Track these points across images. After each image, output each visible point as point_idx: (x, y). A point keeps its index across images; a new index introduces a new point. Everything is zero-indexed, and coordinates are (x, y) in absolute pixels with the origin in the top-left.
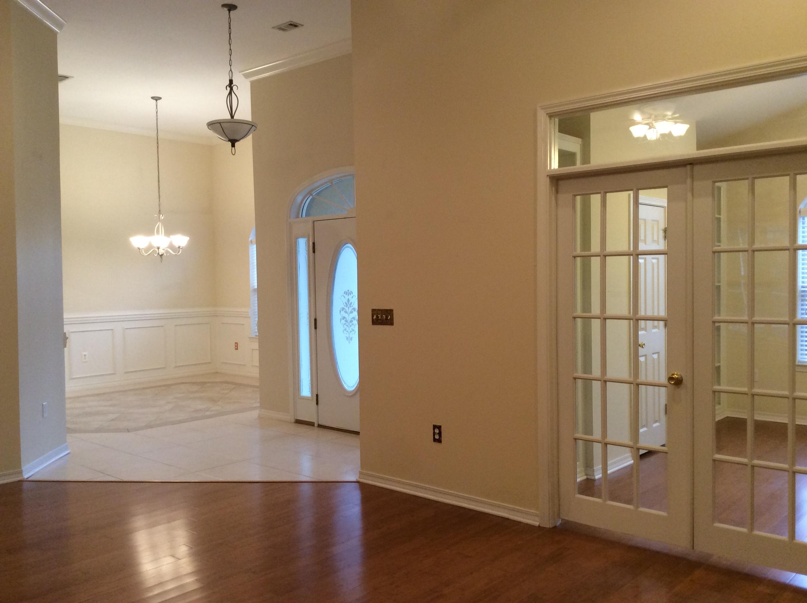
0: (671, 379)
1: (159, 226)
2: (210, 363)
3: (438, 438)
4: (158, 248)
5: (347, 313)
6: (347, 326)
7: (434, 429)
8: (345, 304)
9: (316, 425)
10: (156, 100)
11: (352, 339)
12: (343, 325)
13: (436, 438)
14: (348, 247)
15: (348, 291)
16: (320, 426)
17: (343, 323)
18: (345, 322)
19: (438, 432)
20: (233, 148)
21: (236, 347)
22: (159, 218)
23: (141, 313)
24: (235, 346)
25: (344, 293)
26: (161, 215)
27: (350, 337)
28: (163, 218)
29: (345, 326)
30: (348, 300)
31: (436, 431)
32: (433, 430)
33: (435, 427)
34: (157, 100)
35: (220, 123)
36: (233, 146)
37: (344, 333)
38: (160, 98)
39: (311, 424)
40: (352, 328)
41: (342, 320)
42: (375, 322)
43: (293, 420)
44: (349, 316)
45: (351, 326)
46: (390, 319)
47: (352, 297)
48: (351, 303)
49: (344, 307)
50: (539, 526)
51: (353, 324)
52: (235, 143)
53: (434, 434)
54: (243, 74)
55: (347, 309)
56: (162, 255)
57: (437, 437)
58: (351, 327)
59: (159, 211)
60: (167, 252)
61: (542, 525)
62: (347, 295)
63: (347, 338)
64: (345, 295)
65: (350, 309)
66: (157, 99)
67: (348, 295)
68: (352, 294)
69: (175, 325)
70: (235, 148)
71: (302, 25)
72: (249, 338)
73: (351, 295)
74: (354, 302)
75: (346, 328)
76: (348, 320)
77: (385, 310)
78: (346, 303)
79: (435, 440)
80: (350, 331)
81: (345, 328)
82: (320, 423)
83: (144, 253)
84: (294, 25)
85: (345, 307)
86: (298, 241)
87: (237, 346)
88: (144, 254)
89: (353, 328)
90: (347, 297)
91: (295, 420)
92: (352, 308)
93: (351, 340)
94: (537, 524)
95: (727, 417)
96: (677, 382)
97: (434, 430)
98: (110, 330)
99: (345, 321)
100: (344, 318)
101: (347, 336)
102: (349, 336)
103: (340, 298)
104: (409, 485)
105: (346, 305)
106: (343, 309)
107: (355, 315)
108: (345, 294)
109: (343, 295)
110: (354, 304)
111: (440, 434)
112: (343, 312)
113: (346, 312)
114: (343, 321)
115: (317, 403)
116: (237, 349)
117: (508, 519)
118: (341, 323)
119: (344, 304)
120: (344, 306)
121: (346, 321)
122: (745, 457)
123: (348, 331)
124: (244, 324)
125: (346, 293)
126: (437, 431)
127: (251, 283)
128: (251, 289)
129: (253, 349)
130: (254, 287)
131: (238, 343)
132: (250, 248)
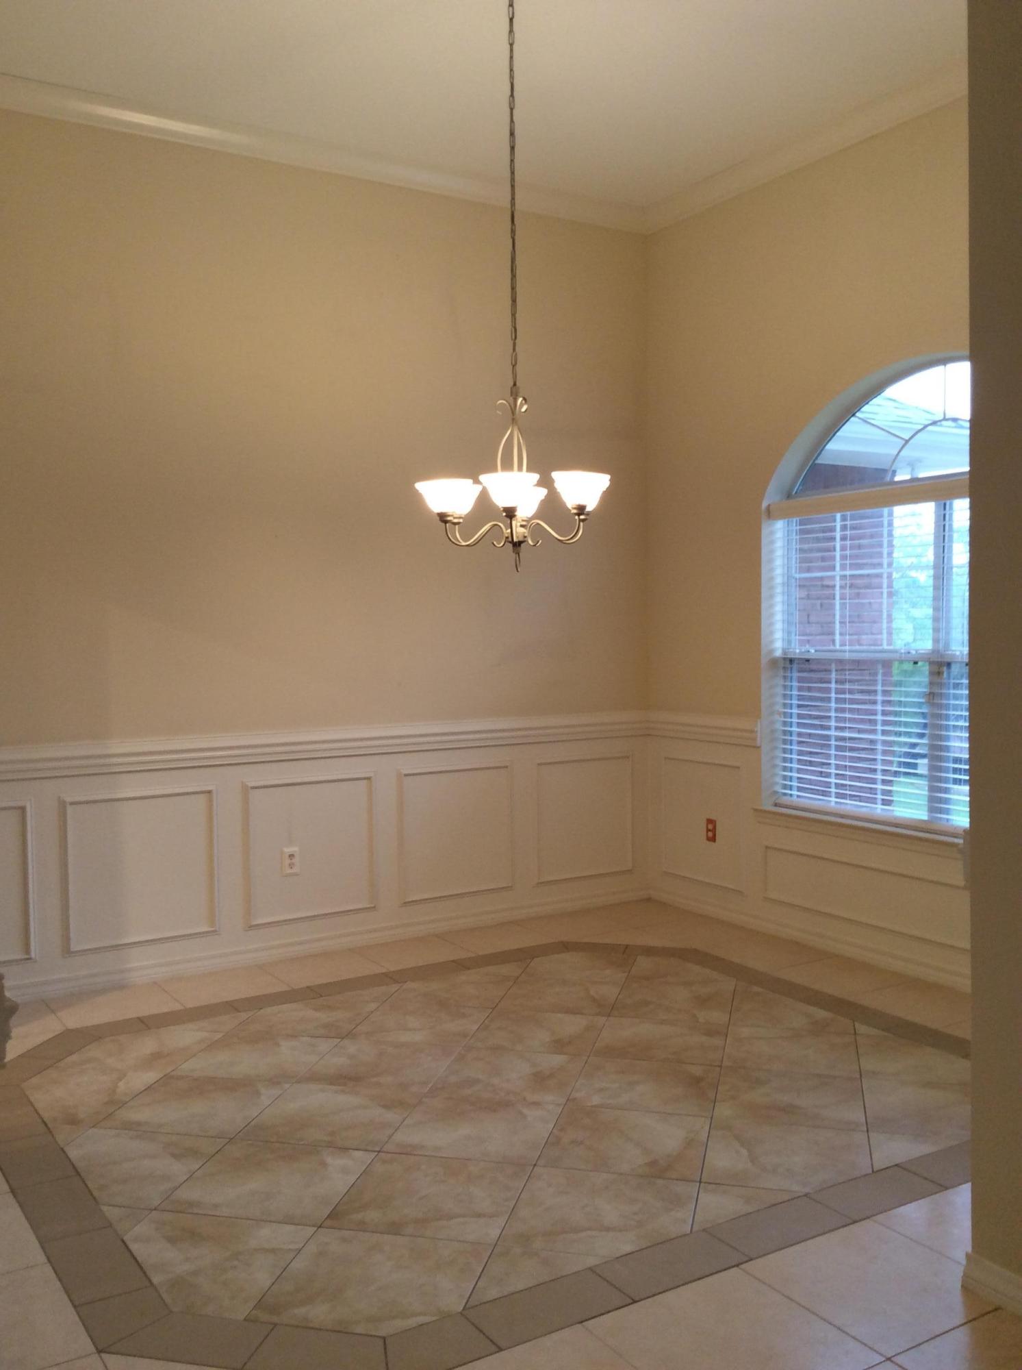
1: (511, 435)
2: (630, 871)
4: (510, 513)
21: (710, 834)
22: (513, 413)
23: (446, 730)
24: (708, 830)
26: (520, 400)
28: (524, 409)
56: (520, 543)
59: (512, 384)
60: (537, 531)
69: (538, 764)
72: (756, 810)
83: (459, 539)
87: (714, 830)
88: (458, 541)
98: (365, 779)
116: (713, 839)
127: (764, 642)
128: (764, 661)
129: (767, 847)
130: (772, 651)
131: (715, 821)
132: (765, 532)
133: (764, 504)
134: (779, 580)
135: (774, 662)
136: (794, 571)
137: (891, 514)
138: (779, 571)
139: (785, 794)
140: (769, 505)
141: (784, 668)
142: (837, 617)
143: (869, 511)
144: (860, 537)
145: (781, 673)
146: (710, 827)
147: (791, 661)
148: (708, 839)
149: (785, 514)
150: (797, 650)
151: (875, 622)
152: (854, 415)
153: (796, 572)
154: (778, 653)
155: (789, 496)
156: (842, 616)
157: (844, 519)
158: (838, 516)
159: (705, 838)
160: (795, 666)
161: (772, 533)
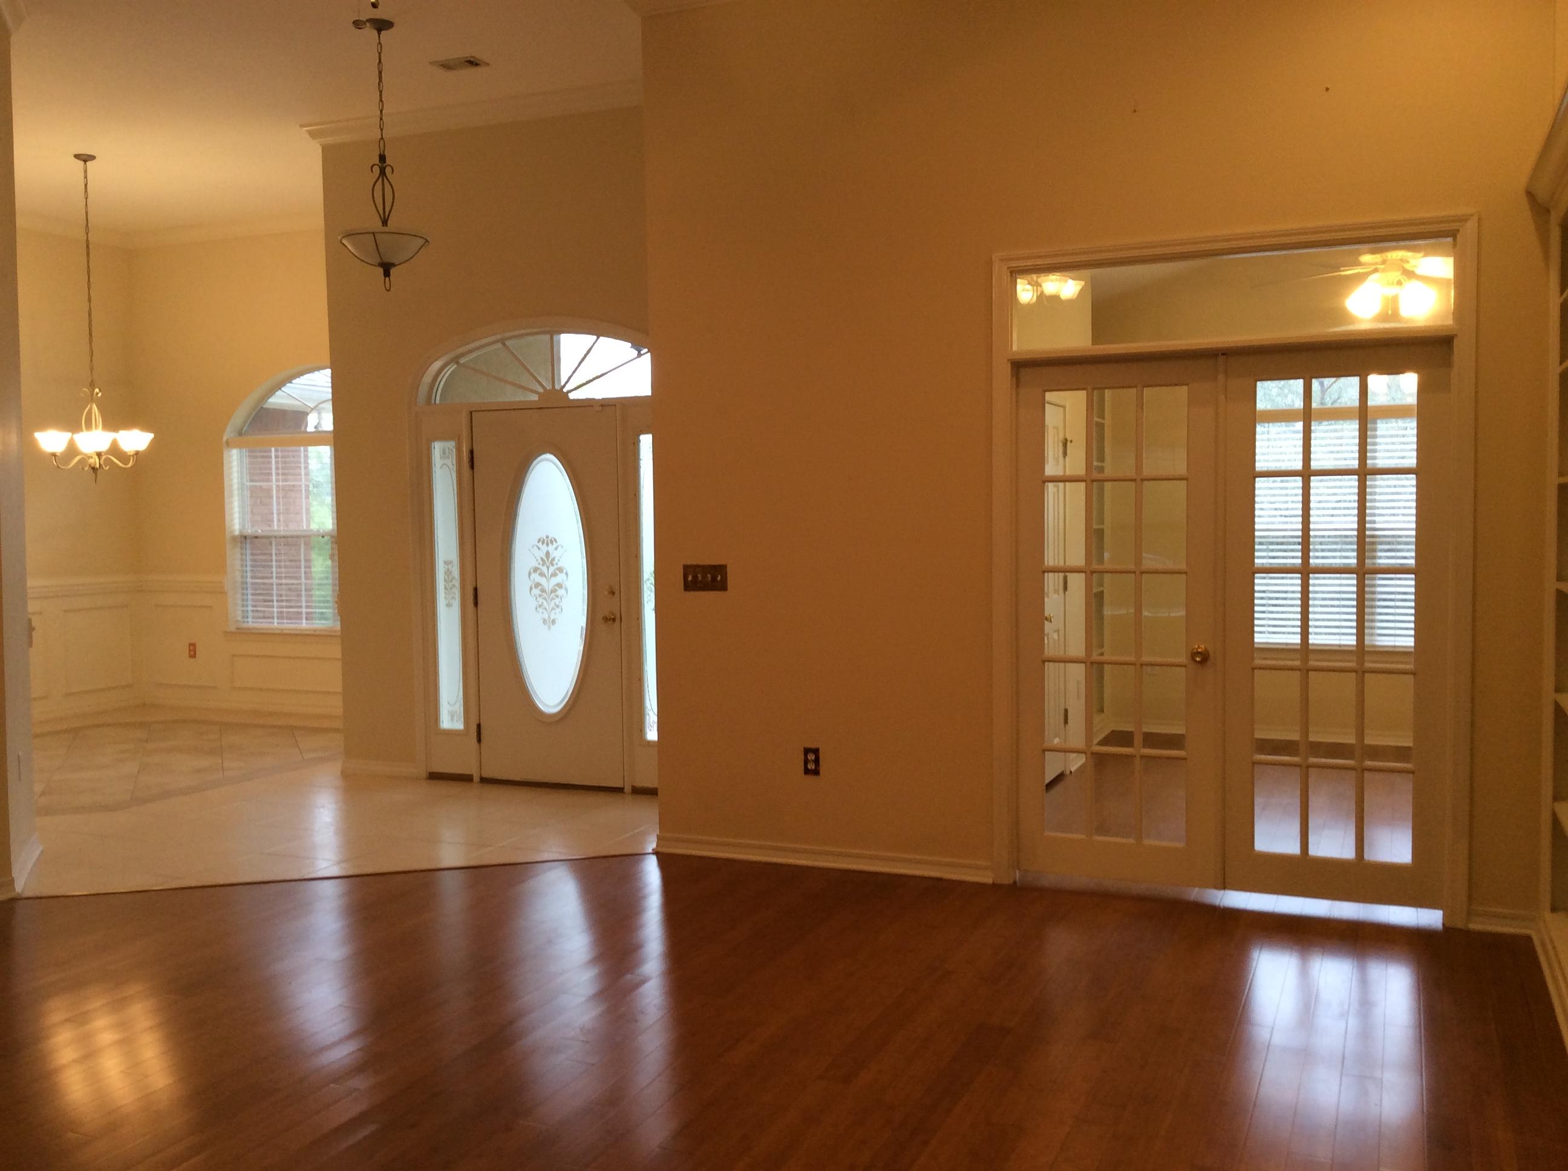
0: (1194, 654)
1: (91, 410)
2: (129, 686)
3: (813, 767)
5: (546, 577)
6: (545, 599)
7: (806, 754)
8: (540, 561)
9: (476, 779)
10: (85, 161)
11: (555, 622)
12: (536, 598)
13: (809, 767)
14: (547, 460)
15: (547, 537)
16: (484, 781)
17: (535, 595)
18: (540, 593)
19: (813, 758)
20: (387, 279)
21: (192, 653)
22: (92, 396)
24: (190, 651)
25: (539, 542)
26: (96, 389)
27: (552, 617)
28: (100, 395)
29: (539, 599)
30: (548, 554)
31: (809, 758)
32: (804, 756)
33: (807, 751)
34: (87, 161)
35: (373, 233)
36: (387, 274)
37: (538, 612)
38: (92, 158)
39: (466, 779)
40: (555, 603)
41: (534, 589)
42: (691, 585)
43: (424, 775)
44: (548, 581)
45: (552, 599)
46: (721, 580)
47: (556, 549)
48: (553, 559)
49: (538, 566)
50: (993, 883)
51: (557, 596)
52: (391, 268)
53: (806, 762)
54: (307, 131)
55: (544, 569)
56: (97, 468)
57: (811, 766)
58: (553, 602)
59: (91, 380)
60: (107, 461)
61: (998, 881)
62: (545, 545)
63: (545, 621)
64: (540, 545)
65: (552, 569)
66: (86, 158)
67: (547, 545)
68: (554, 543)
69: (65, 611)
70: (389, 279)
71: (488, 64)
72: (224, 633)
73: (552, 544)
74: (560, 557)
75: (543, 603)
76: (547, 590)
77: (709, 565)
78: (542, 559)
79: (807, 771)
80: (550, 609)
81: (540, 603)
82: (484, 775)
84: (472, 63)
85: (540, 567)
86: (433, 446)
87: (195, 650)
89: (557, 603)
90: (544, 548)
91: (428, 774)
92: (556, 566)
93: (553, 624)
94: (990, 881)
95: (1113, 731)
96: (1202, 659)
97: (807, 756)
99: (540, 590)
100: (537, 585)
101: (546, 616)
102: (549, 617)
103: (529, 550)
104: (761, 847)
105: (541, 563)
106: (536, 570)
107: (563, 580)
108: (541, 543)
109: (537, 544)
110: (559, 560)
111: (817, 761)
112: (536, 577)
113: (542, 574)
114: (537, 592)
115: (479, 740)
116: (194, 656)
117: (940, 880)
118: (532, 594)
119: (537, 560)
120: (539, 564)
121: (543, 591)
122: (1296, 755)
123: (548, 609)
124: (211, 607)
125: (541, 541)
126: (811, 757)
127: (227, 524)
128: (228, 536)
129: (233, 656)
130: (232, 531)
131: (195, 644)
132: (225, 456)
133: (225, 439)
134: (235, 486)
135: (234, 539)
136: (245, 481)
137: (306, 451)
138: (235, 481)
139: (244, 622)
140: (227, 439)
141: (241, 542)
142: (275, 511)
143: (293, 448)
144: (288, 457)
145: (239, 544)
146: (192, 648)
147: (245, 537)
148: (191, 656)
149: (239, 446)
150: (249, 531)
151: (297, 513)
152: (280, 389)
153: (247, 481)
154: (237, 533)
155: (240, 434)
156: (278, 510)
157: (276, 451)
158: (273, 449)
159: (188, 655)
160: (248, 541)
161: (230, 457)
